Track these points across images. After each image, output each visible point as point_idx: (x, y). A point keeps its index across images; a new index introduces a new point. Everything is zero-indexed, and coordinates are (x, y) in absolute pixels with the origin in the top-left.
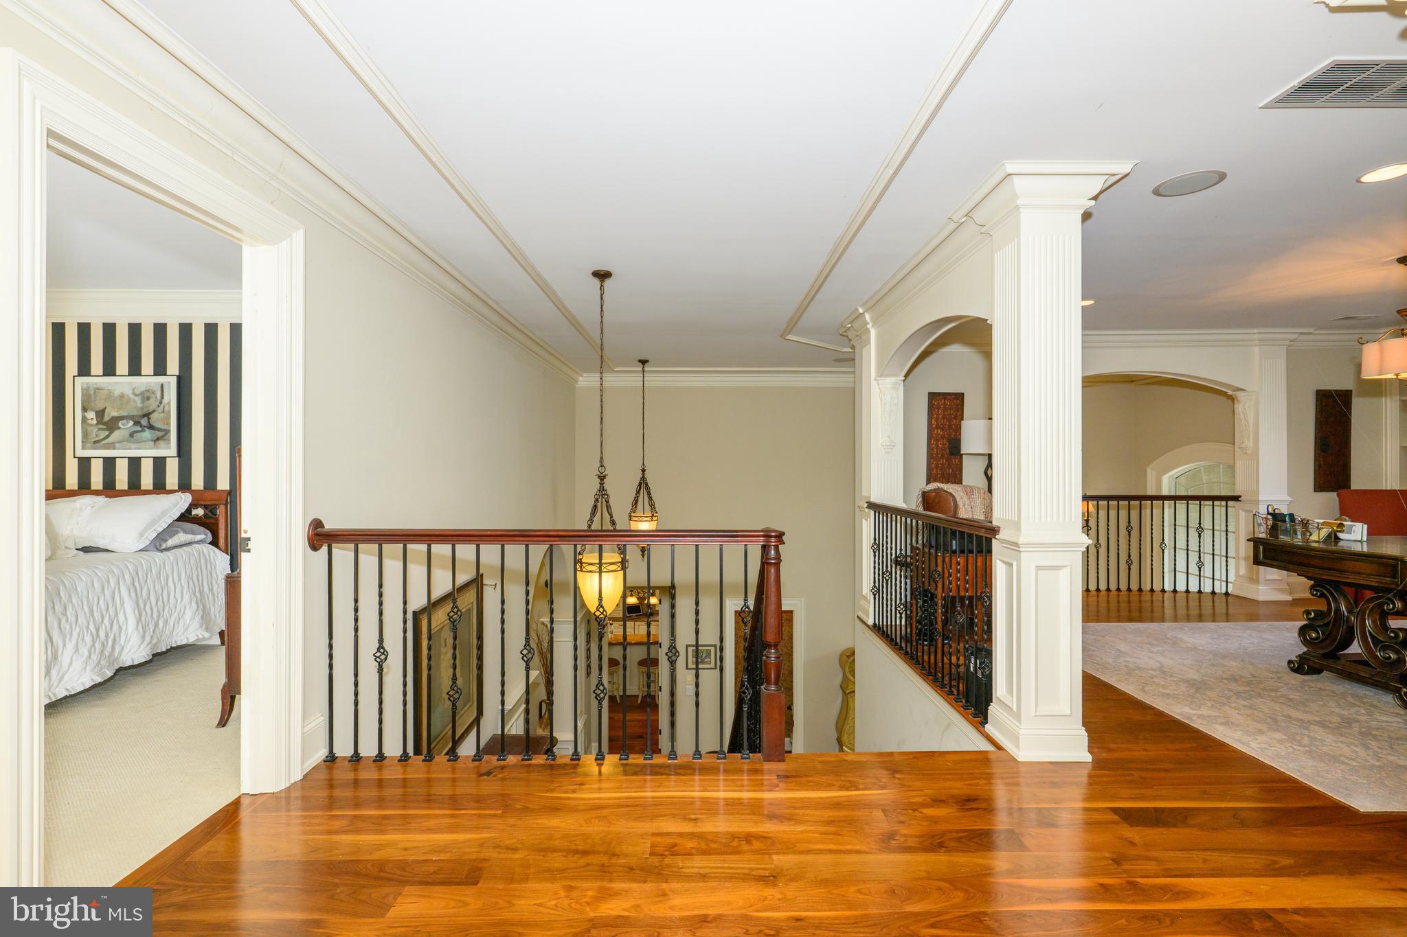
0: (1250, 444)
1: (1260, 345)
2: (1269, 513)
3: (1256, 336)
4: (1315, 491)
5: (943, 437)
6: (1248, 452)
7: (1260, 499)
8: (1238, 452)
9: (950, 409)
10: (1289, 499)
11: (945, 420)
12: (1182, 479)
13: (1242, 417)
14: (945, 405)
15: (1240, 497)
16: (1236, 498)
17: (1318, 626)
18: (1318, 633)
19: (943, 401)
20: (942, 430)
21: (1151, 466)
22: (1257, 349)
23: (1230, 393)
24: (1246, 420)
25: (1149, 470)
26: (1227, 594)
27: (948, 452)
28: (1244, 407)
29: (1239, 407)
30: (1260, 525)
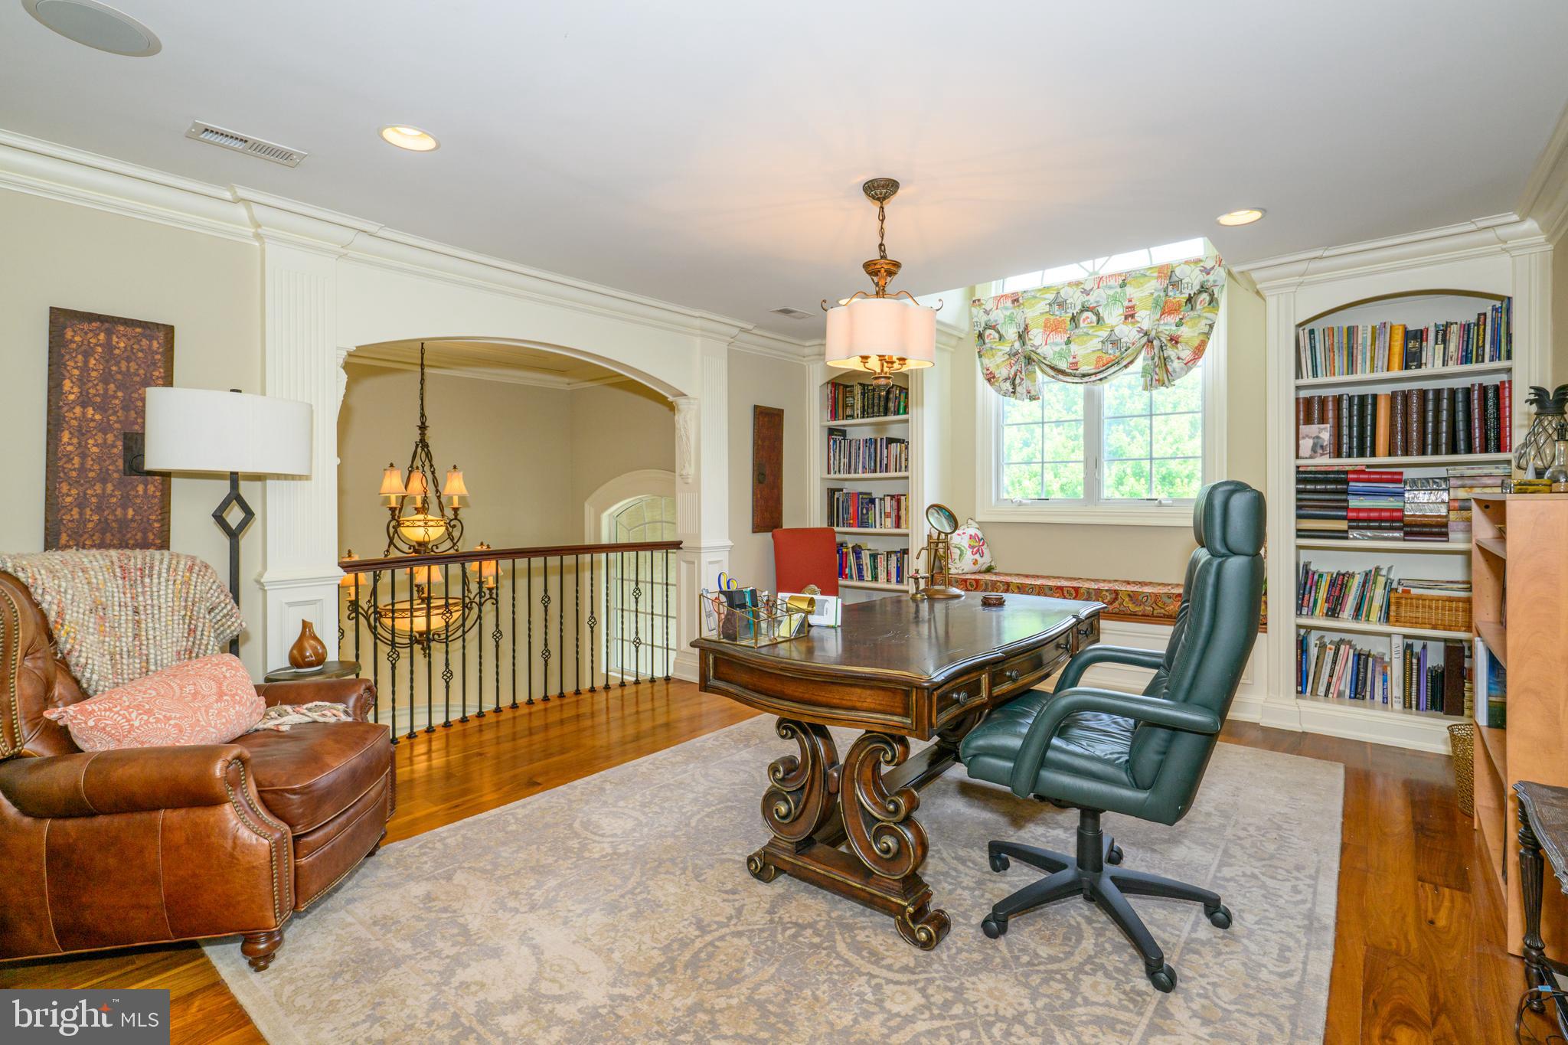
0: (690, 470)
1: (702, 336)
2: (721, 592)
3: (697, 322)
4: (754, 532)
5: (105, 428)
6: (690, 481)
7: (703, 544)
8: (678, 479)
9: (128, 360)
10: (730, 543)
11: (112, 386)
12: (623, 519)
13: (683, 432)
14: (109, 347)
15: (681, 542)
16: (677, 545)
17: (788, 792)
18: (787, 802)
19: (102, 336)
20: (101, 408)
21: (590, 500)
22: (698, 341)
23: (670, 398)
24: (688, 438)
25: (587, 506)
26: (668, 679)
27: (121, 467)
28: (686, 420)
29: (679, 418)
30: (709, 615)
